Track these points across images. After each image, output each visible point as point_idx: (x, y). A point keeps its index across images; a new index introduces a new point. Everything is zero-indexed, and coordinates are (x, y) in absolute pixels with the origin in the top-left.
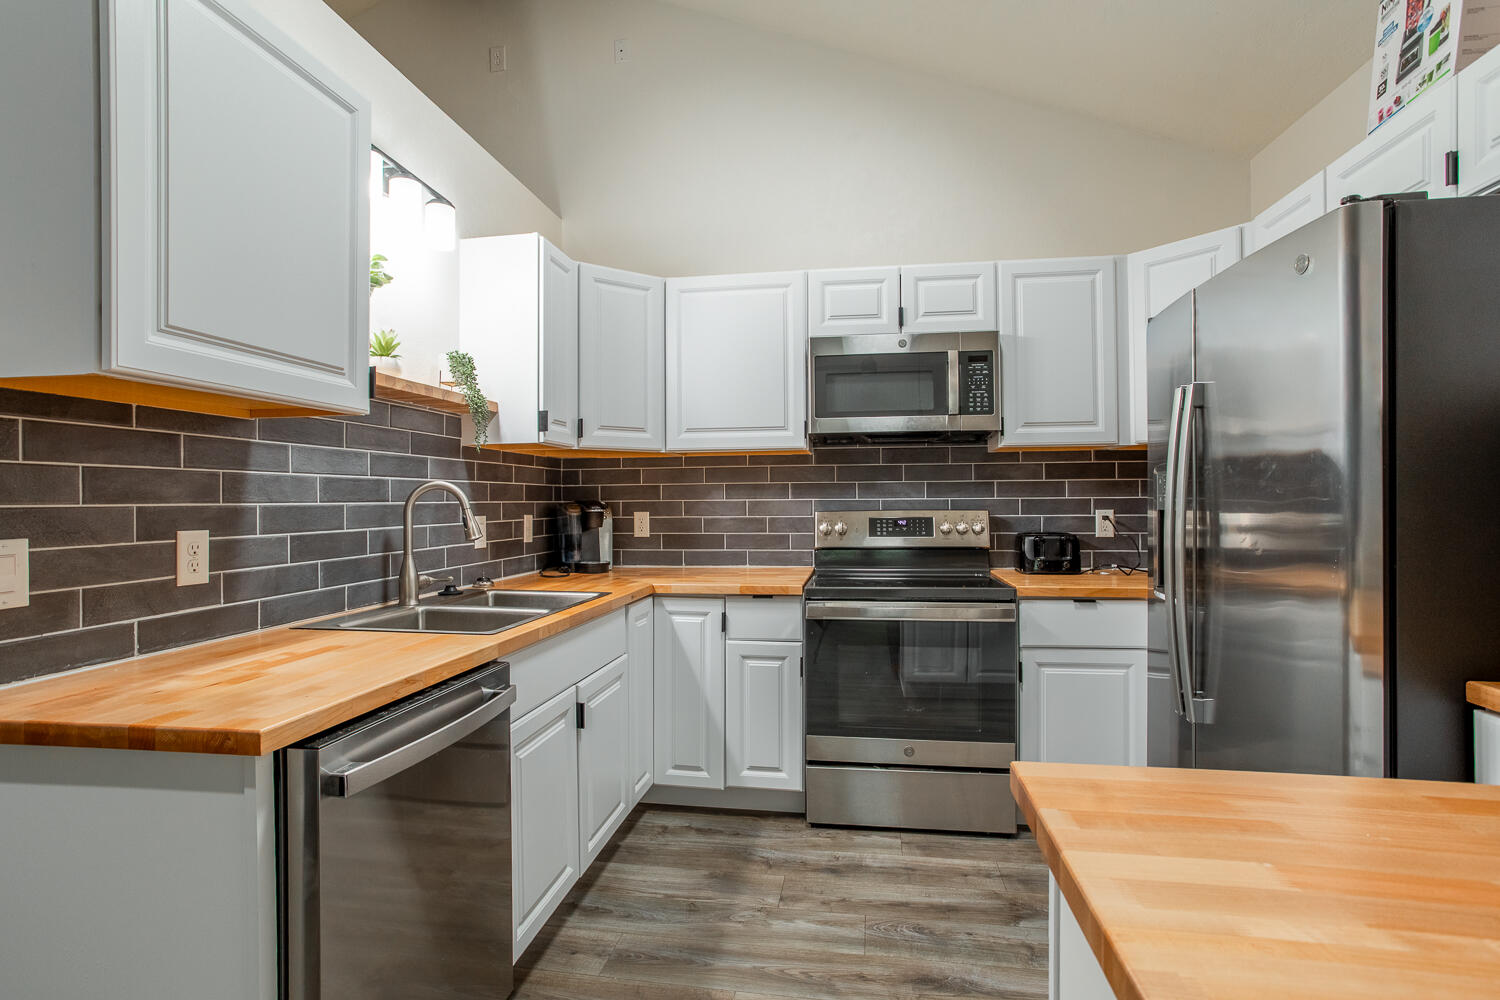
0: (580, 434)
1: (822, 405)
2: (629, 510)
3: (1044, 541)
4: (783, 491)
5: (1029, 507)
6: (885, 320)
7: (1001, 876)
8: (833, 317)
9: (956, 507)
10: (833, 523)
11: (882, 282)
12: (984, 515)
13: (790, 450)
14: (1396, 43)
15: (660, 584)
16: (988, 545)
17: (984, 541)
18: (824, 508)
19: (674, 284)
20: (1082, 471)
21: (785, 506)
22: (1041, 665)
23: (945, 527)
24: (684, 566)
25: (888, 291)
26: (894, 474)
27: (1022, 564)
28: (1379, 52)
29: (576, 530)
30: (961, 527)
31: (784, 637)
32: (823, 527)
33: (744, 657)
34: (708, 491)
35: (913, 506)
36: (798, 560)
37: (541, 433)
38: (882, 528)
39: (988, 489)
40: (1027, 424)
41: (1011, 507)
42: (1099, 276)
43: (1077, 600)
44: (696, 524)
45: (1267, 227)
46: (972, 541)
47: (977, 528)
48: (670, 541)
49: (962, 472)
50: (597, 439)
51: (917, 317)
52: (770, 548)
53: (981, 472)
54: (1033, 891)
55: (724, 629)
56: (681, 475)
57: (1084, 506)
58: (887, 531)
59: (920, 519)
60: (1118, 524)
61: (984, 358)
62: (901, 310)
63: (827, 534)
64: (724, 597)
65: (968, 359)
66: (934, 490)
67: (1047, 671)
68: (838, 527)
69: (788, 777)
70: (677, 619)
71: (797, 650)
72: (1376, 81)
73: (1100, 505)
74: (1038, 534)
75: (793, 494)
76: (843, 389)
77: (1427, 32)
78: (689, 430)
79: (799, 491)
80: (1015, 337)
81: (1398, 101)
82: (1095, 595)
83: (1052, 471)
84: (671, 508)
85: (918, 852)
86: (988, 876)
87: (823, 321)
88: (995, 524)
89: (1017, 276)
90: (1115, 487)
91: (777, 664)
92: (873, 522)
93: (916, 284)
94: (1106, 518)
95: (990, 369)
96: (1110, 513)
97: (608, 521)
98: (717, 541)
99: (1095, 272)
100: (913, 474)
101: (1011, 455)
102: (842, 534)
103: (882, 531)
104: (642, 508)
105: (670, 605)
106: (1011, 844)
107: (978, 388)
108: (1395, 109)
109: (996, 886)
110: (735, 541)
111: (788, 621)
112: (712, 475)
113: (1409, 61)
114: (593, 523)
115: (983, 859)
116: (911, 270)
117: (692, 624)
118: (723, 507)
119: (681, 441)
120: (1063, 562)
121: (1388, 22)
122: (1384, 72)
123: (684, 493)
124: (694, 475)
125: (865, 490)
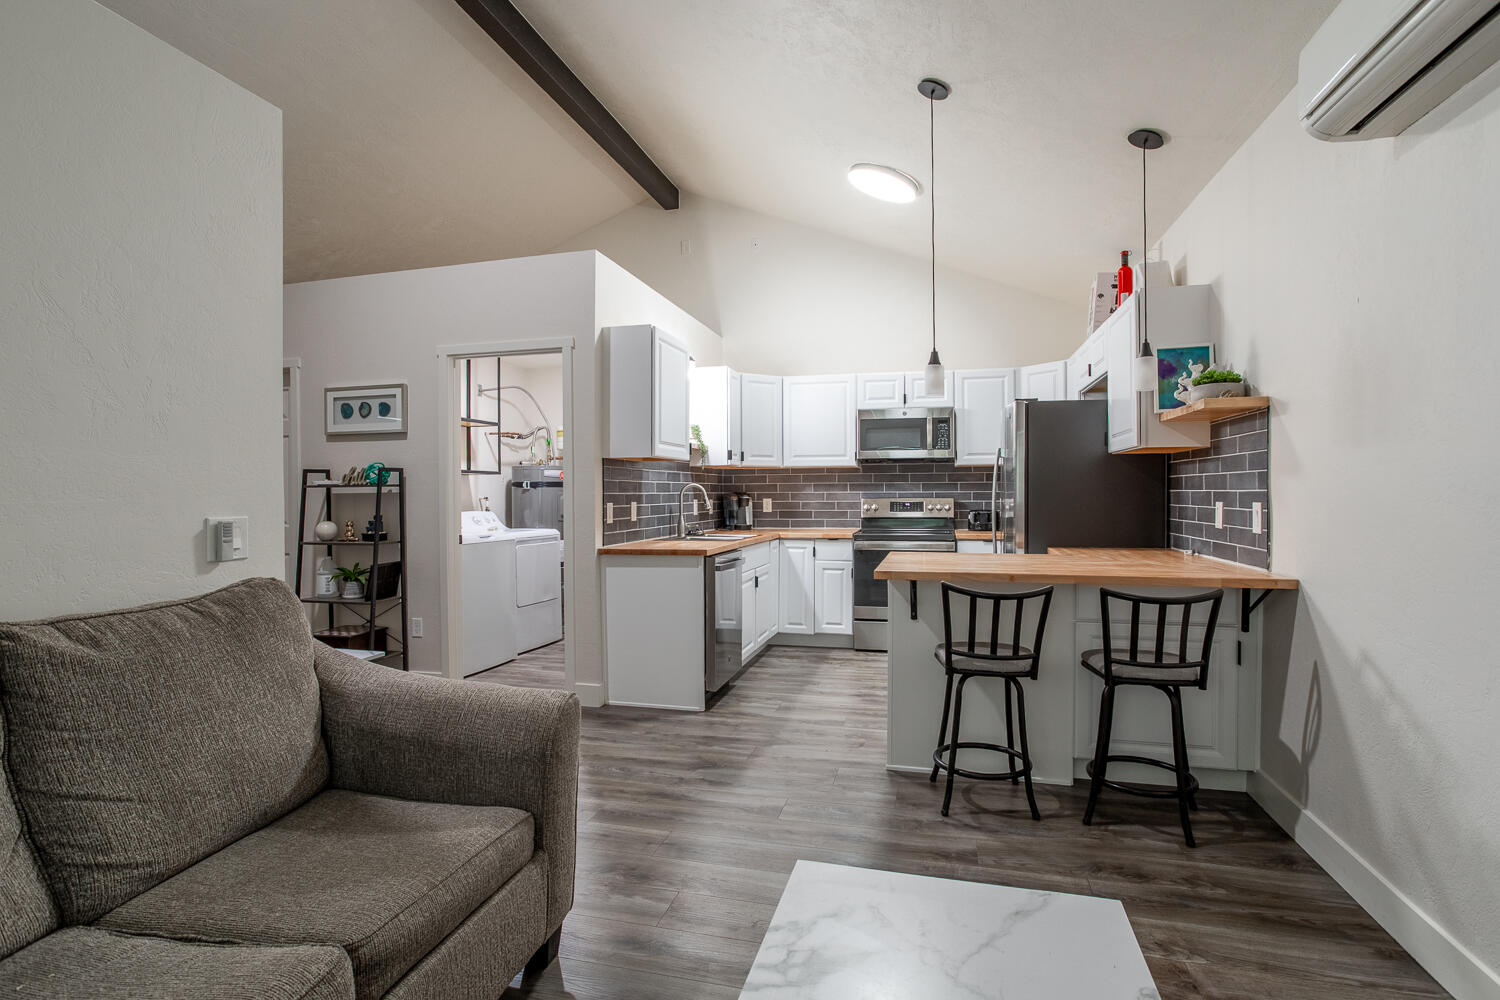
0: (742, 459)
1: (863, 444)
2: (760, 497)
3: (979, 514)
4: (844, 488)
5: (974, 496)
6: (897, 400)
9: (938, 496)
10: (870, 505)
11: (895, 380)
12: (951, 500)
13: (848, 467)
15: (783, 534)
16: (953, 516)
17: (951, 514)
18: (866, 496)
19: (788, 380)
21: (846, 495)
23: (930, 507)
25: (899, 385)
26: (905, 479)
27: (971, 527)
29: (735, 508)
30: (938, 507)
31: (844, 558)
32: (866, 507)
33: (824, 569)
34: (804, 487)
35: (915, 496)
36: (853, 525)
37: (728, 460)
38: (897, 507)
39: (954, 487)
40: (969, 454)
42: (1006, 379)
43: (985, 541)
44: (797, 505)
46: (943, 514)
47: (947, 507)
48: (783, 514)
49: (940, 478)
50: (749, 462)
51: (913, 399)
52: (838, 517)
53: (951, 478)
55: (814, 555)
56: (789, 479)
58: (899, 509)
59: (917, 503)
61: (946, 421)
62: (904, 394)
63: (868, 510)
64: (814, 539)
65: (937, 422)
66: (925, 487)
68: (873, 507)
69: (846, 628)
70: (791, 550)
71: (850, 565)
74: (977, 511)
75: (849, 488)
76: (873, 436)
78: (795, 456)
79: (853, 487)
80: (963, 410)
84: (785, 497)
87: (865, 400)
88: (957, 505)
89: (964, 378)
91: (840, 572)
92: (892, 504)
93: (913, 382)
95: (949, 427)
97: (751, 503)
98: (809, 515)
99: (1004, 377)
100: (915, 478)
101: (967, 468)
102: (875, 510)
103: (896, 509)
104: (768, 496)
105: (788, 544)
107: (943, 436)
110: (818, 515)
111: (846, 551)
112: (806, 479)
114: (744, 504)
116: (909, 374)
117: (798, 552)
118: (811, 497)
119: (791, 462)
123: (791, 488)
124: (796, 479)
125: (889, 487)
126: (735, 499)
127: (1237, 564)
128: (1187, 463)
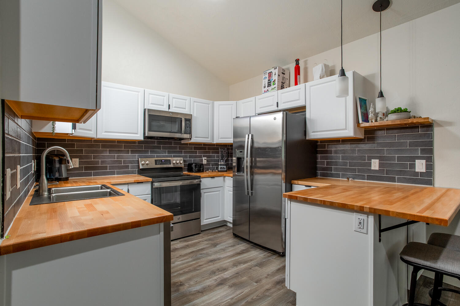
1: (149, 128)
3: (197, 165)
4: (127, 152)
5: (190, 157)
6: (165, 107)
7: (205, 241)
8: (152, 104)
9: (174, 157)
10: (145, 162)
11: (164, 96)
12: (182, 159)
13: (131, 140)
14: (267, 81)
17: (183, 166)
18: (142, 157)
20: (201, 148)
21: (130, 156)
22: (204, 193)
23: (174, 162)
24: (92, 177)
25: (166, 99)
26: (159, 148)
28: (264, 81)
29: (57, 165)
30: (178, 162)
31: (146, 193)
34: (102, 152)
35: (165, 157)
36: (132, 172)
37: (73, 130)
38: (158, 162)
39: (181, 152)
40: (196, 137)
41: (186, 157)
43: (211, 177)
44: (97, 163)
45: (243, 103)
46: (179, 165)
47: (181, 162)
48: (87, 168)
49: (176, 148)
50: (78, 133)
51: (172, 108)
52: (123, 169)
53: (180, 148)
54: (213, 241)
56: (92, 146)
57: (201, 157)
58: (160, 163)
59: (168, 160)
60: (207, 161)
61: (190, 120)
62: (169, 105)
63: (143, 164)
64: (128, 184)
65: (186, 120)
66: (169, 152)
67: (206, 194)
72: (263, 86)
73: (204, 156)
74: (196, 163)
75: (131, 152)
76: (155, 124)
77: (272, 81)
78: (106, 132)
79: (133, 152)
80: (194, 116)
81: (268, 90)
82: (214, 176)
83: (195, 148)
84: (89, 157)
85: (185, 242)
86: (203, 241)
87: (149, 104)
88: (184, 161)
89: (194, 102)
90: (206, 152)
92: (156, 161)
93: (173, 99)
94: (205, 159)
95: (190, 123)
96: (206, 158)
98: (106, 168)
99: (209, 104)
100: (164, 148)
101: (186, 144)
102: (147, 164)
103: (158, 163)
106: (200, 235)
107: (188, 128)
108: (267, 91)
109: (207, 242)
110: (112, 167)
111: (147, 189)
112: (104, 146)
113: (269, 85)
115: (199, 239)
116: (172, 95)
118: (107, 156)
120: (201, 169)
121: (265, 76)
122: (265, 84)
123: (93, 152)
124: (98, 146)
125: (152, 152)
126: (57, 159)
127: (396, 183)
128: (338, 144)
